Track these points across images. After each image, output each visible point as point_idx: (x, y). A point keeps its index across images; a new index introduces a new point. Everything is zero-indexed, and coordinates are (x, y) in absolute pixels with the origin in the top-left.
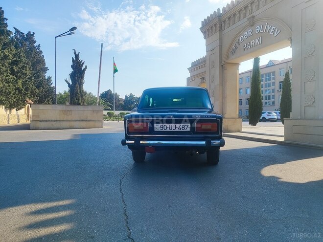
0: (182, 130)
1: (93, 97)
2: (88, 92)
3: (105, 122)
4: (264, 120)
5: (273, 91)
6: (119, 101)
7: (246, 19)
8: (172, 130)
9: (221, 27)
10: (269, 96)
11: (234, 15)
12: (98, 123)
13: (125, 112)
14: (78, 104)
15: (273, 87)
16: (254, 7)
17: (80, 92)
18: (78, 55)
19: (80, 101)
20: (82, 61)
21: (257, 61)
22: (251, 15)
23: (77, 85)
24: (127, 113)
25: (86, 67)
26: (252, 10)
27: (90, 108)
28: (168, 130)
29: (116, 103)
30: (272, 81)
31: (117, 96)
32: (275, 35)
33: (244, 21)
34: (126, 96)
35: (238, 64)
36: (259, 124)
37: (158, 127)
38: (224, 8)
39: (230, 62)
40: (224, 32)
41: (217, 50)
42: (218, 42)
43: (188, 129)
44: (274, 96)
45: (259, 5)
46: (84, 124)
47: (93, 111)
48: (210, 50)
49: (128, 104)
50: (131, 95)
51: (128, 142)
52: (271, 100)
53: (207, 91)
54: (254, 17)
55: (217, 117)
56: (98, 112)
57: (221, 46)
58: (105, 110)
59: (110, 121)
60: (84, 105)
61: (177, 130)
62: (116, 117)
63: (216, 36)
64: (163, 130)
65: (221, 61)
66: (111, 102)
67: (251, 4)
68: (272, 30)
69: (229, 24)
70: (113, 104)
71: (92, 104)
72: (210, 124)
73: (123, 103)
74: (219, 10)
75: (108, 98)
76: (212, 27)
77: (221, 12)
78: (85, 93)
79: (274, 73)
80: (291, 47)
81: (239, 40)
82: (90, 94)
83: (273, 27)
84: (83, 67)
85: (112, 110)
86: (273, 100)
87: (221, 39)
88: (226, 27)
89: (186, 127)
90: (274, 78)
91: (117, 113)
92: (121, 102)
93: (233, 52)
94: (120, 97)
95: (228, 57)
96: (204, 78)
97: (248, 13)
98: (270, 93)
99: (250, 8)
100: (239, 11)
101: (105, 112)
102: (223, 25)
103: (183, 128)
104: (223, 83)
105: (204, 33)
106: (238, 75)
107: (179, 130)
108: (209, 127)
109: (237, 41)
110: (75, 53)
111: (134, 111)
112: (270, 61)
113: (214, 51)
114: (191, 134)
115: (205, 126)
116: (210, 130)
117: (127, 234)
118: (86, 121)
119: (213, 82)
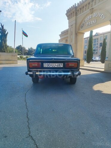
0: (58, 67)
1: (12, 49)
2: (10, 46)
3: (19, 61)
4: (93, 61)
5: (97, 47)
6: (25, 51)
7: (89, 10)
8: (53, 67)
9: (76, 13)
10: (95, 50)
11: (83, 7)
12: (15, 62)
13: (29, 56)
14: (4, 52)
15: (97, 46)
16: (93, 3)
17: (5, 46)
18: (3, 26)
19: (5, 50)
20: (5, 29)
21: (91, 32)
22: (91, 8)
23: (3, 42)
24: (30, 57)
25: (8, 33)
26: (92, 5)
27: (10, 54)
29: (24, 52)
30: (97, 43)
31: (24, 48)
32: (103, 19)
33: (88, 11)
34: (29, 48)
35: (84, 33)
36: (91, 63)
37: (45, 65)
38: (78, 3)
39: (80, 32)
40: (78, 16)
41: (74, 26)
42: (75, 21)
43: (62, 66)
44: (97, 50)
45: (96, 2)
46: (7, 62)
47: (12, 55)
48: (70, 26)
49: (29, 52)
50: (31, 48)
51: (29, 73)
52: (96, 52)
53: (71, 46)
54: (93, 9)
55: (77, 60)
56: (14, 56)
57: (76, 24)
58: (19, 55)
59: (21, 60)
60: (7, 52)
61: (56, 66)
62: (24, 59)
63: (74, 18)
65: (76, 32)
66: (22, 51)
67: (92, 1)
68: (102, 16)
69: (80, 12)
70: (22, 52)
71: (12, 52)
72: (74, 64)
74: (75, 4)
75: (20, 49)
76: (72, 14)
77: (77, 6)
78: (8, 47)
79: (98, 39)
80: (110, 25)
81: (85, 21)
82: (11, 47)
83: (102, 14)
84: (6, 33)
85: (22, 55)
86: (97, 52)
87: (76, 20)
88: (79, 14)
90: (98, 42)
91: (25, 56)
93: (82, 27)
94: (26, 49)
95: (79, 30)
96: (67, 40)
97: (90, 7)
98: (95, 48)
99: (91, 4)
100: (86, 5)
101: (19, 56)
102: (77, 13)
104: (76, 42)
105: (68, 16)
106: (83, 39)
107: (57, 67)
108: (73, 65)
109: (84, 21)
110: (1, 25)
111: (33, 56)
112: (97, 33)
113: (72, 26)
114: (63, 69)
115: (71, 65)
116: (74, 66)
117: (28, 133)
118: (9, 60)
119: (71, 42)
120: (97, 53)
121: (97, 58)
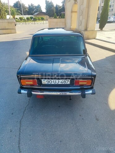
0: (63, 83)
6: (25, 8)
8: (56, 83)
28: (53, 83)
31: (23, 5)
34: (29, 5)
37: (45, 82)
43: (69, 83)
46: (4, 31)
49: (30, 10)
50: (32, 5)
55: (92, 76)
58: (18, 15)
61: (60, 83)
64: (49, 83)
73: (28, 10)
89: (66, 82)
92: (26, 9)
103: (65, 83)
107: (62, 84)
119: (82, 4)
120: (112, 10)
121: (112, 18)
